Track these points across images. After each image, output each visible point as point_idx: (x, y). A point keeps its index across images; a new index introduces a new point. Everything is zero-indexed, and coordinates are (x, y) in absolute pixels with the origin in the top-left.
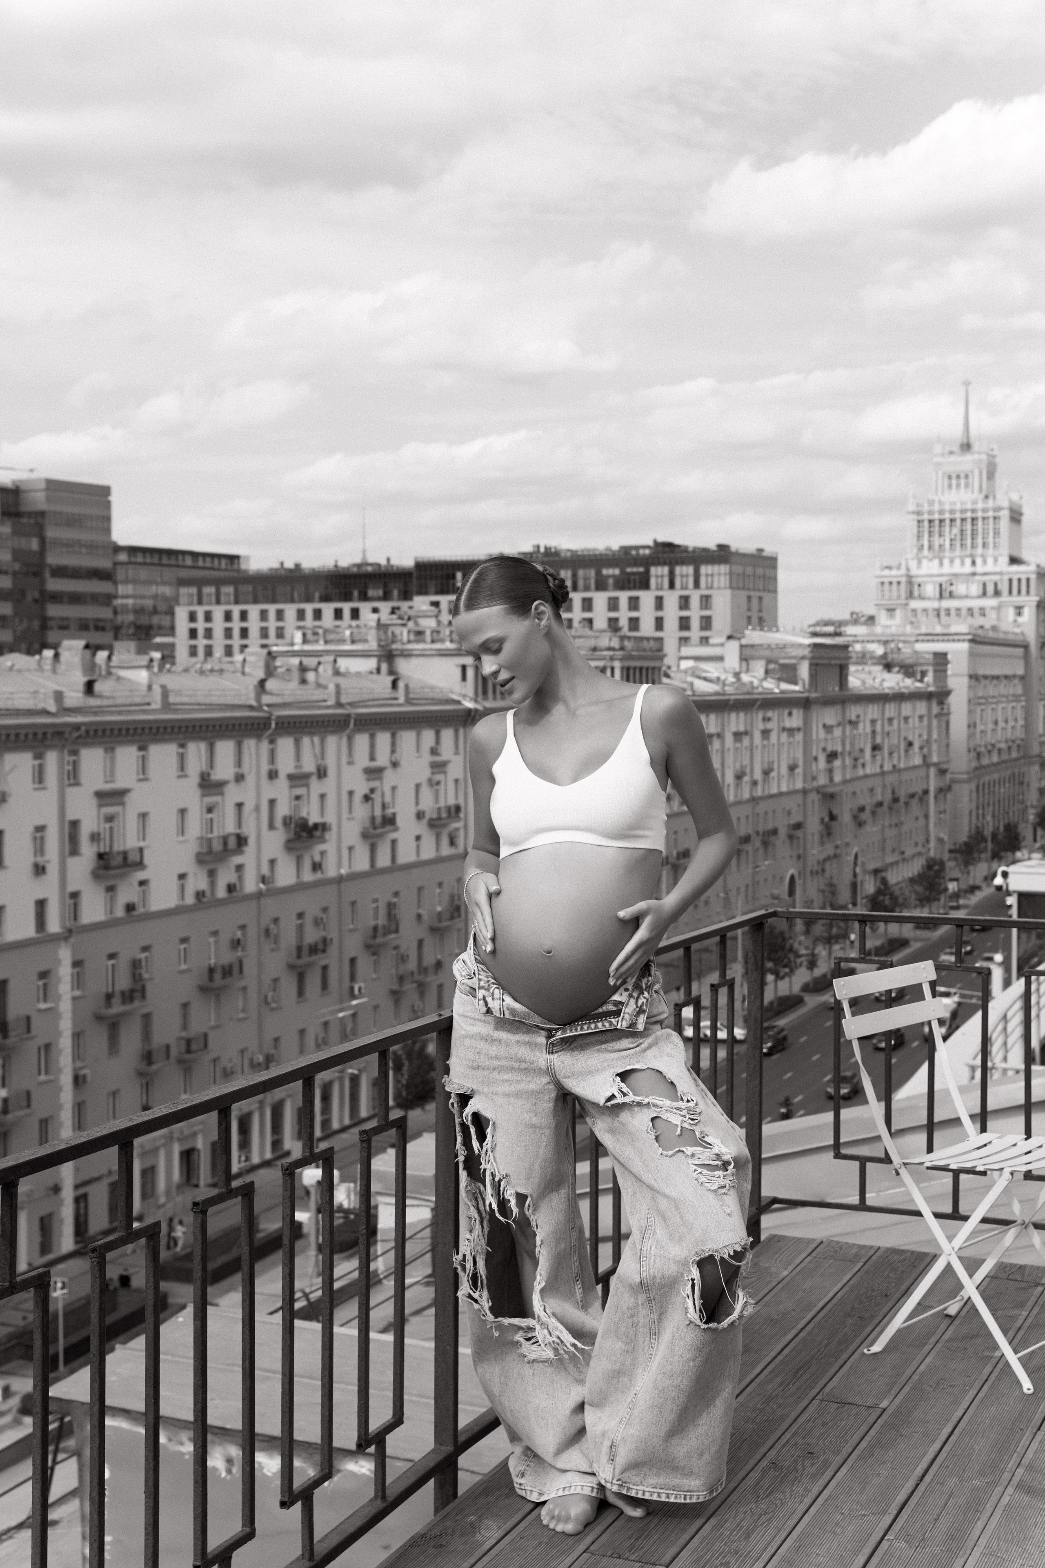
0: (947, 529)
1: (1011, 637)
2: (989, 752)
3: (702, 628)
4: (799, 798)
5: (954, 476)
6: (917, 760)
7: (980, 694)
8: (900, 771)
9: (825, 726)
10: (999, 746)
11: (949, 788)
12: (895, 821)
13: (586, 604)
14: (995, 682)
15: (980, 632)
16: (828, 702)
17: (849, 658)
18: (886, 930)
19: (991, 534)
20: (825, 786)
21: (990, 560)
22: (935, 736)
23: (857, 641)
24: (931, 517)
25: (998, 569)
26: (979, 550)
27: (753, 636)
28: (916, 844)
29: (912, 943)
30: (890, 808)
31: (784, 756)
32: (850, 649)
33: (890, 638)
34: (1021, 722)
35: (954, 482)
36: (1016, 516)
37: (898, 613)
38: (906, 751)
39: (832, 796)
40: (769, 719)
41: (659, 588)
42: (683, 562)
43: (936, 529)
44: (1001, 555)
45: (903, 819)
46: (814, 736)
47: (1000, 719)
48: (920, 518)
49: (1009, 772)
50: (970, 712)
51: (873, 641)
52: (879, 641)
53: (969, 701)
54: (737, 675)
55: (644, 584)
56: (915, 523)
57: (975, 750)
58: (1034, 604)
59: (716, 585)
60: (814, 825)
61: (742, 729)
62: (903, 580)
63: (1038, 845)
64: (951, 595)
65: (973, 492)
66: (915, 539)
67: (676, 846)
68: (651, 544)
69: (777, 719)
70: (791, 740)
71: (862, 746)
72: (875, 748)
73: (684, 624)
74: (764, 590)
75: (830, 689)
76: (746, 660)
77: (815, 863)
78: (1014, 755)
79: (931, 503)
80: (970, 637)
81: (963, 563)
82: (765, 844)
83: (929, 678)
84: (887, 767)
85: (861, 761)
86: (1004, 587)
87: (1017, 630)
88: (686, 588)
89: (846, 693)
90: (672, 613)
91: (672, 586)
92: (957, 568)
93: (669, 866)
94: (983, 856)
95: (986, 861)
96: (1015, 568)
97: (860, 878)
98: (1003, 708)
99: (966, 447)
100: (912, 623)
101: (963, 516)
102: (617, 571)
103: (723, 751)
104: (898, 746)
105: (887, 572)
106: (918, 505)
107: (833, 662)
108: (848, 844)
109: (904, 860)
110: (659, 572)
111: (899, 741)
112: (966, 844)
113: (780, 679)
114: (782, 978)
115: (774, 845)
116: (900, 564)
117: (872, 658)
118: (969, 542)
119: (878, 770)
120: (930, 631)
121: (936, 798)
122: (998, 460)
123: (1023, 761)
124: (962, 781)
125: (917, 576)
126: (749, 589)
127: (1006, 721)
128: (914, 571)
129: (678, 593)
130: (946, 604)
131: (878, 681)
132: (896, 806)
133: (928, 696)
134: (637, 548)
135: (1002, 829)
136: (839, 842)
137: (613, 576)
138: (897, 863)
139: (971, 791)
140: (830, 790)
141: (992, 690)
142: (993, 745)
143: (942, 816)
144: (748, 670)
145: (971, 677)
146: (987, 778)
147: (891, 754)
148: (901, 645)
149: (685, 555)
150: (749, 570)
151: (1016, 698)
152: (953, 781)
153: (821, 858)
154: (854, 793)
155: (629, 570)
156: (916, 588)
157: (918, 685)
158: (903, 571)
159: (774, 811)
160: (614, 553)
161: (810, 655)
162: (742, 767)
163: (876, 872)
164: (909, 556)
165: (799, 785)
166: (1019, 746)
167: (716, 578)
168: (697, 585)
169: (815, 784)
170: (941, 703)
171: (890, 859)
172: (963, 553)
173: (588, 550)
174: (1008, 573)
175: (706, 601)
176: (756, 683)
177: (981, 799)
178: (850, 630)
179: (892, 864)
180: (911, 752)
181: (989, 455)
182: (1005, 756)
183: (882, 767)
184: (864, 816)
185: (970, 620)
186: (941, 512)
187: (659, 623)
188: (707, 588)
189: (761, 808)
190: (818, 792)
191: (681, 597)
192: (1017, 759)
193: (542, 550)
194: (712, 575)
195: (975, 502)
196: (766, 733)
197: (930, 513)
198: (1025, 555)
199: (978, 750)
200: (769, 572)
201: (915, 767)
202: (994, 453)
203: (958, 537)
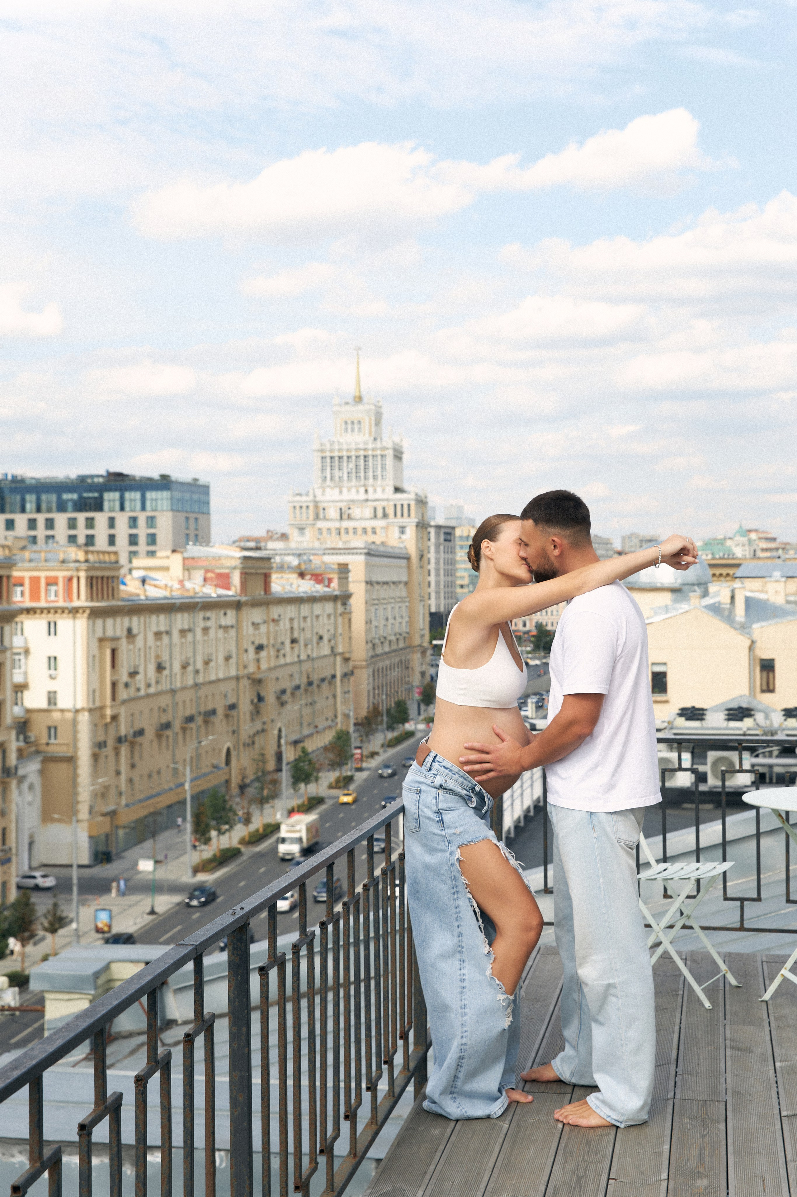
0: (345, 464)
1: (397, 551)
2: (382, 643)
3: (148, 544)
4: (233, 684)
5: (349, 422)
6: (326, 651)
7: (374, 597)
8: (313, 659)
9: (253, 624)
10: (389, 638)
11: (352, 673)
12: (310, 700)
13: (49, 523)
14: (385, 586)
15: (373, 547)
16: (255, 604)
17: (271, 568)
18: (306, 790)
19: (379, 469)
20: (253, 673)
21: (379, 490)
22: (340, 631)
23: (277, 554)
24: (332, 455)
25: (385, 496)
26: (371, 481)
27: (194, 550)
28: (327, 719)
29: (326, 800)
30: (306, 690)
31: (221, 649)
32: (272, 560)
33: (302, 552)
34: (406, 619)
35: (349, 427)
36: (398, 454)
37: (308, 531)
38: (318, 643)
39: (259, 681)
40: (208, 619)
41: (112, 510)
42: (132, 488)
43: (336, 464)
44: (388, 485)
45: (316, 699)
46: (245, 632)
47: (390, 617)
48: (324, 455)
49: (397, 660)
50: (367, 611)
51: (289, 554)
52: (293, 554)
53: (366, 602)
54: (181, 582)
55: (98, 506)
56: (320, 460)
57: (371, 641)
58: (414, 524)
59: (159, 508)
60: (245, 707)
61: (186, 627)
62: (311, 505)
63: (422, 717)
64: (349, 517)
65: (364, 435)
66: (320, 472)
67: (132, 726)
68: (104, 473)
69: (216, 617)
70: (226, 635)
71: (283, 639)
72: (293, 641)
73: (133, 540)
74: (199, 513)
75: (257, 593)
76: (188, 570)
77: (247, 737)
78: (401, 645)
79: (332, 443)
80: (366, 551)
81: (358, 492)
82: (206, 722)
83: (335, 584)
84: (303, 657)
85: (282, 652)
86: (390, 511)
87: (402, 545)
88: (135, 511)
89: (269, 597)
90: (122, 531)
91: (122, 509)
92: (353, 496)
93: (127, 744)
94: (380, 727)
95: (383, 731)
96: (399, 496)
97: (283, 748)
98: (392, 608)
99: (359, 399)
100: (319, 539)
101: (357, 454)
102: (75, 496)
103: (171, 646)
104: (311, 639)
105: (298, 498)
106: (322, 445)
107: (259, 571)
108: (273, 721)
109: (317, 732)
110: (111, 497)
111: (312, 636)
112: (366, 718)
113: (217, 586)
114: (224, 833)
115: (213, 723)
116: (308, 492)
117: (289, 568)
118: (362, 474)
119: (296, 659)
120: (333, 546)
121: (341, 681)
122: (383, 410)
123: (408, 650)
124: (361, 667)
125: (321, 502)
126: (187, 512)
127: (395, 618)
128: (319, 498)
129: (127, 514)
130: (345, 524)
131: (294, 586)
132: (310, 688)
133: (335, 599)
134: (92, 477)
135: (393, 705)
136: (265, 719)
137: (71, 500)
138: (311, 735)
139: (369, 675)
140: (258, 676)
141: (382, 592)
142: (385, 638)
143: (347, 696)
144: (190, 578)
145: (367, 583)
146: (381, 665)
147: (306, 645)
148: (312, 558)
149: (133, 483)
150: (187, 496)
151: (402, 600)
152: (355, 667)
153: (252, 732)
154: (277, 679)
155: (85, 495)
156: (321, 511)
157: (326, 589)
158: (311, 498)
159: (213, 695)
160: (72, 480)
161: (241, 566)
162: (186, 658)
163: (296, 743)
164: (316, 485)
165: (233, 673)
166: (405, 638)
167: (159, 502)
168: (143, 508)
169: (246, 672)
170: (344, 604)
171: (306, 731)
172: (358, 484)
173: (50, 478)
174: (393, 500)
175: (151, 521)
176: (198, 589)
177: (376, 681)
178: (271, 545)
179: (308, 736)
180: (321, 644)
181: (376, 406)
182: (394, 647)
183: (299, 656)
184: (285, 697)
185: (365, 538)
186: (340, 450)
187: (112, 540)
188: (152, 510)
189: (202, 692)
190: (249, 678)
191: (130, 518)
192: (402, 649)
193: (10, 477)
194: (156, 500)
195: (366, 443)
196: (206, 630)
197: (331, 451)
198: (406, 486)
199: (374, 641)
200: (203, 498)
201: (325, 656)
202: (380, 404)
203: (354, 471)
